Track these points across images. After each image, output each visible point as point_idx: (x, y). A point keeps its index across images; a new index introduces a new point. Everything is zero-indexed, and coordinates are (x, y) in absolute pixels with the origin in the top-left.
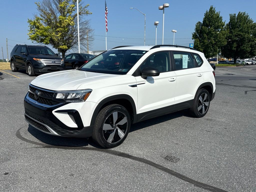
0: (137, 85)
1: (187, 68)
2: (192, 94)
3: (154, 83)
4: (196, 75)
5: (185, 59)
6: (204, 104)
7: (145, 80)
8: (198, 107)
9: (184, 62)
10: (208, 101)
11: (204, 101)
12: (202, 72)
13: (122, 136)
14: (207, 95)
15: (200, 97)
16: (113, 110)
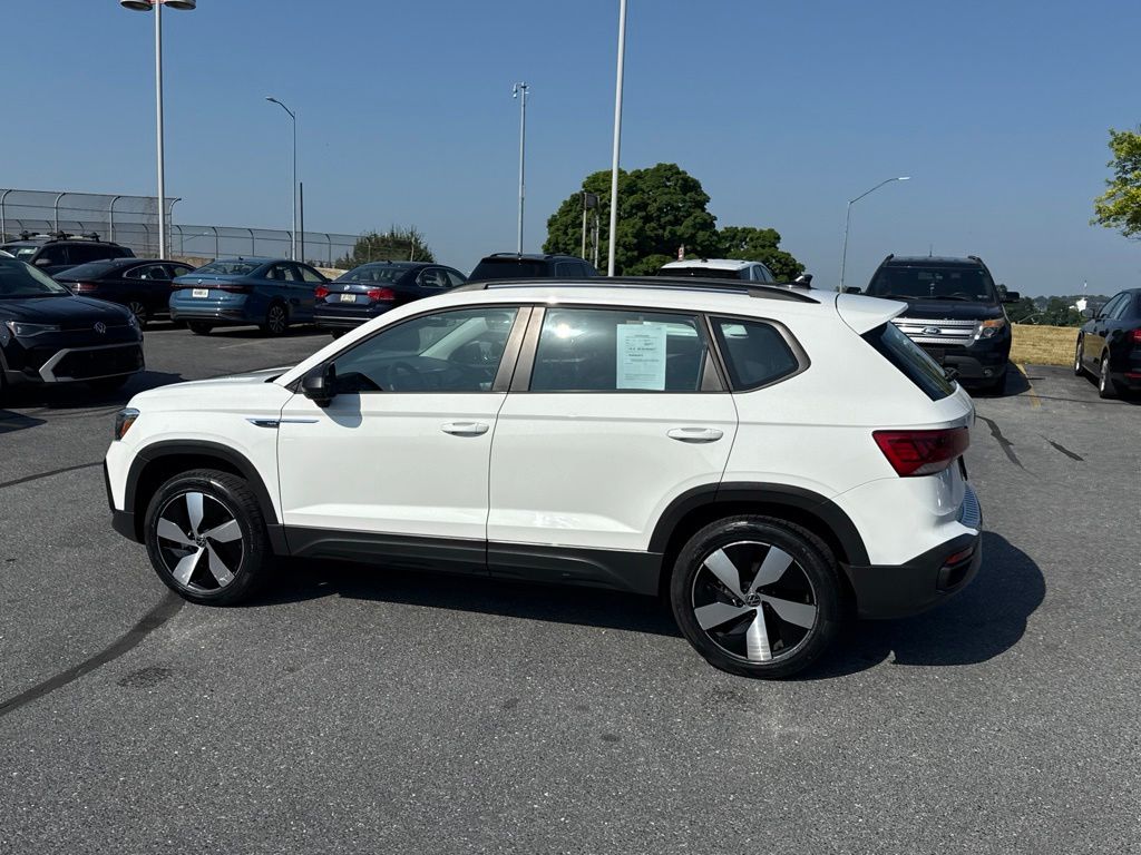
0: (281, 424)
1: (663, 389)
2: (629, 524)
3: (356, 426)
4: (664, 427)
5: (639, 343)
6: (765, 604)
7: (321, 409)
8: (697, 606)
9: (633, 360)
10: (811, 603)
11: (758, 590)
12: (731, 423)
13: (224, 576)
14: (792, 559)
15: (715, 553)
16: (185, 485)
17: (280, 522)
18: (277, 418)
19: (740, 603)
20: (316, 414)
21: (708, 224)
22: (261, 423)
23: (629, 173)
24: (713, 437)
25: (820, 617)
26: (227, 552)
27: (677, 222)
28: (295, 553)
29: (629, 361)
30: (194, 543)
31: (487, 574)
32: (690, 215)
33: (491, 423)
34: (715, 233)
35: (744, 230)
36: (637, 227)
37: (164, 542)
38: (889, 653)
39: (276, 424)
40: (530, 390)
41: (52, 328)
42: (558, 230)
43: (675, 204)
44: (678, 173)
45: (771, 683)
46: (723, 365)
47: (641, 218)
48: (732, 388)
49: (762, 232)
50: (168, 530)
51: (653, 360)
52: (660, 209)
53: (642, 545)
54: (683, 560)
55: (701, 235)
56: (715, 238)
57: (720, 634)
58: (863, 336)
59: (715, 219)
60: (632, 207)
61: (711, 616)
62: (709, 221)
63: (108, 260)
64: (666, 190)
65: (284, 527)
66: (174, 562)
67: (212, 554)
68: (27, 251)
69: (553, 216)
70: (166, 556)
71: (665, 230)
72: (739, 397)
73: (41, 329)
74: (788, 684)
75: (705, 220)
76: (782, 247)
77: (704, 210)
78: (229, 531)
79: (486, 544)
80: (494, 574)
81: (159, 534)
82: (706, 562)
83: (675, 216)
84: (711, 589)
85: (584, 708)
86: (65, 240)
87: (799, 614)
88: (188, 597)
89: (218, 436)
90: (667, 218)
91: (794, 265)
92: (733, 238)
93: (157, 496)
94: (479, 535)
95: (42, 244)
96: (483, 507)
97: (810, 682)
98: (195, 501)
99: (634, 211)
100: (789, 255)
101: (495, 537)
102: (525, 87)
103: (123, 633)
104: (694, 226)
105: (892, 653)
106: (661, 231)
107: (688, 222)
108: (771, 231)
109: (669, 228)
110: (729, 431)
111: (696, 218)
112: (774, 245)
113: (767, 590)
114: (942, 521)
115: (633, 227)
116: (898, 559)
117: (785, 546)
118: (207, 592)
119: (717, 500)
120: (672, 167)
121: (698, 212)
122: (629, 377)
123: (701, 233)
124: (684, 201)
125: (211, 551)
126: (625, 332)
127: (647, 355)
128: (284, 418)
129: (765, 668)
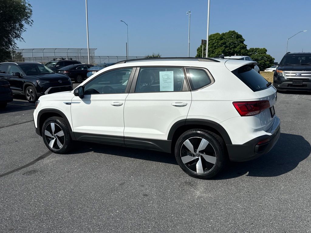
0: (72, 104)
1: (173, 91)
2: (163, 132)
3: (90, 104)
5: (166, 77)
6: (201, 156)
7: (81, 99)
8: (182, 156)
10: (215, 156)
11: (199, 152)
12: (190, 100)
13: (61, 146)
14: (208, 142)
15: (186, 140)
16: (50, 121)
17: (73, 131)
18: (70, 102)
19: (194, 156)
20: (80, 101)
21: (245, 47)
22: (67, 104)
23: (221, 34)
24: (184, 105)
25: (217, 160)
26: (61, 139)
27: (235, 47)
28: (78, 139)
29: (163, 83)
30: (53, 137)
31: (125, 146)
32: (239, 45)
33: (123, 102)
34: (247, 50)
35: (256, 49)
36: (223, 49)
37: (47, 136)
38: (247, 172)
39: (70, 104)
40: (135, 92)
41: (48, 82)
42: (200, 51)
43: (234, 42)
44: (235, 33)
45: (204, 181)
46: (189, 82)
47: (224, 47)
48: (191, 90)
49: (261, 49)
50: (47, 133)
51: (170, 82)
52: (230, 44)
53: (165, 138)
54: (178, 142)
55: (242, 51)
56: (247, 51)
57: (189, 165)
58: (232, 72)
59: (247, 46)
60: (222, 44)
61: (186, 159)
62: (245, 46)
63: (73, 65)
64: (232, 38)
66: (49, 142)
67: (58, 140)
68: (54, 63)
69: (199, 48)
70: (47, 140)
71: (231, 50)
72: (193, 92)
73: (45, 82)
74: (209, 181)
75: (243, 46)
76: (267, 53)
77: (243, 43)
78: (61, 134)
79: (124, 137)
80: (127, 146)
81: (45, 134)
82: (184, 143)
83: (234, 46)
84: (186, 151)
85: (143, 186)
86: (63, 60)
87: (212, 160)
88: (52, 151)
89: (57, 107)
90: (232, 46)
91: (271, 58)
92: (253, 51)
93: (44, 124)
94: (122, 135)
95: (58, 61)
96: (122, 127)
97: (216, 181)
98: (53, 125)
99: (222, 45)
100: (270, 55)
101: (126, 135)
102: (190, 12)
103: (32, 161)
104: (240, 48)
105: (248, 172)
106: (230, 50)
107: (238, 47)
108: (264, 49)
109: (232, 49)
110: (189, 103)
111: (241, 46)
112: (265, 53)
113: (202, 152)
114: (256, 130)
115: (222, 50)
116: (241, 142)
117: (206, 138)
118: (57, 150)
119: (186, 124)
120: (234, 32)
121: (241, 44)
122: (164, 87)
123: (242, 50)
124: (237, 41)
125: (58, 139)
126: (161, 74)
127: (169, 81)
128: (72, 102)
129: (202, 176)
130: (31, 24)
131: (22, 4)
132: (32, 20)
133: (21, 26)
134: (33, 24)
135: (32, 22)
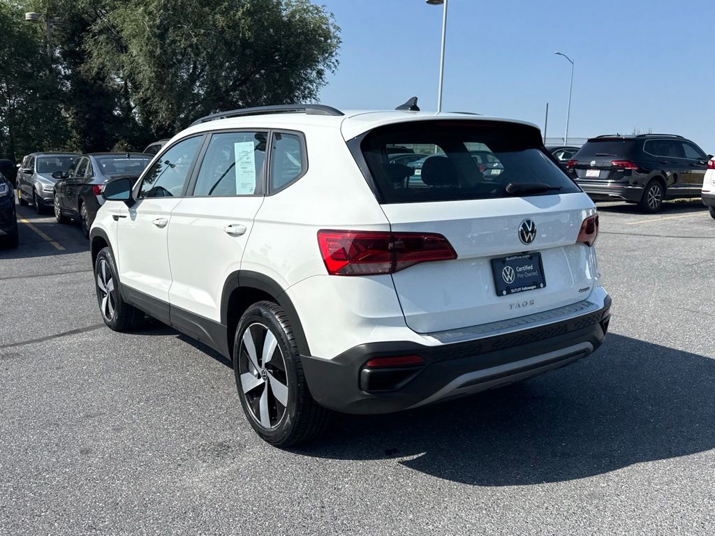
0: (119, 218)
3: (135, 220)
5: (245, 159)
7: (128, 209)
8: (242, 373)
9: (244, 172)
10: (285, 384)
12: (251, 221)
13: (112, 312)
14: (276, 342)
15: (247, 331)
16: (101, 255)
17: (120, 281)
19: (259, 375)
20: (128, 213)
22: (115, 218)
24: (241, 232)
25: (290, 396)
28: (128, 301)
29: (242, 172)
33: (168, 218)
37: (100, 289)
40: (193, 195)
50: (100, 282)
51: (251, 172)
53: (218, 317)
57: (251, 399)
58: (348, 142)
61: (247, 382)
65: (122, 284)
66: (102, 300)
70: (100, 296)
78: (111, 284)
79: (169, 305)
82: (243, 338)
89: (104, 226)
94: (167, 299)
96: (170, 280)
98: (104, 262)
110: (249, 227)
113: (268, 366)
117: (273, 330)
118: (108, 321)
119: (240, 286)
125: (109, 297)
126: (238, 149)
127: (249, 168)
129: (267, 434)
130: (334, 69)
131: (324, 27)
132: (337, 61)
133: (320, 73)
134: (338, 68)
135: (336, 63)
